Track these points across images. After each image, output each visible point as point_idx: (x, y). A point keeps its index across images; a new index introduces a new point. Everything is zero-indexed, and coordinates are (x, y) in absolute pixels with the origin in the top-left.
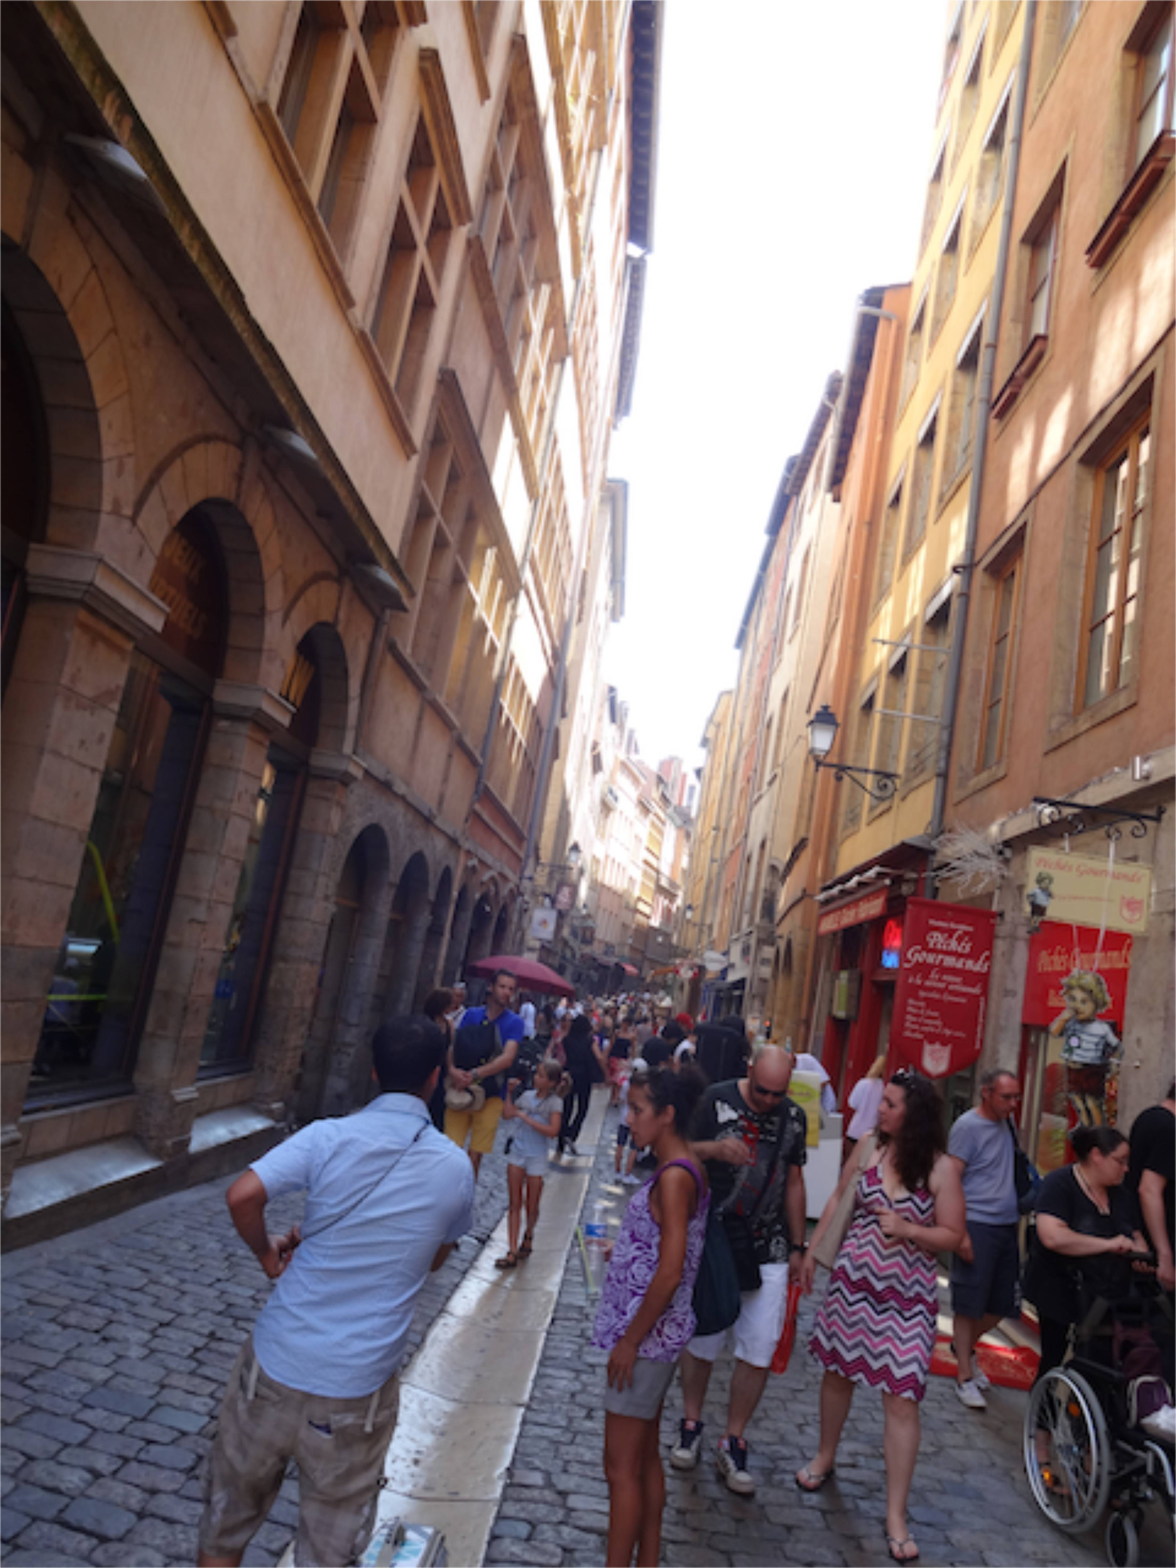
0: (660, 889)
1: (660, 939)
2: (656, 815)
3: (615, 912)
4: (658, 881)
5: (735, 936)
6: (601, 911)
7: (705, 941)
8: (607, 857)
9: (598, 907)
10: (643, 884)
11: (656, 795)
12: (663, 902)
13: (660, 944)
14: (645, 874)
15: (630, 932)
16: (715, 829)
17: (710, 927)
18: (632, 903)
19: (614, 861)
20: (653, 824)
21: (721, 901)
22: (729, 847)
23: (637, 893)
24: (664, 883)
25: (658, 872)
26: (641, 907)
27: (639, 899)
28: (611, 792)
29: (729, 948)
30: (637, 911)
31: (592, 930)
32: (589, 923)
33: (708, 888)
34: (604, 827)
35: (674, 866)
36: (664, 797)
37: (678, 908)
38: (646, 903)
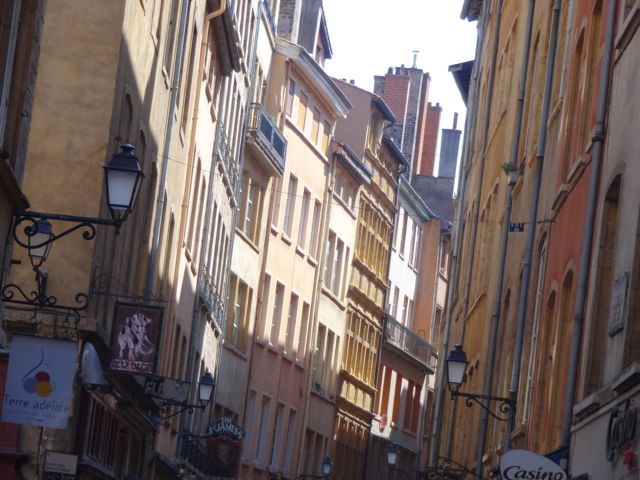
0: (390, 357)
1: (392, 459)
2: (372, 188)
3: (289, 406)
4: (384, 336)
5: (584, 403)
6: (256, 404)
7: (498, 435)
8: (265, 279)
9: (250, 394)
10: (350, 341)
11: (370, 144)
12: (397, 383)
13: (392, 467)
14: (353, 319)
15: (327, 451)
16: (509, 169)
17: (512, 402)
18: (328, 385)
19: (280, 288)
20: (366, 208)
21: (536, 328)
22: (551, 189)
23: (338, 363)
24: (397, 341)
25: (384, 318)
26: (349, 393)
27: (344, 376)
28: (266, 128)
29: (568, 437)
30: (341, 403)
31: (235, 445)
32: (227, 426)
33: (498, 318)
34: (256, 210)
35: (417, 305)
36: (389, 148)
37: (430, 394)
38: (358, 385)
